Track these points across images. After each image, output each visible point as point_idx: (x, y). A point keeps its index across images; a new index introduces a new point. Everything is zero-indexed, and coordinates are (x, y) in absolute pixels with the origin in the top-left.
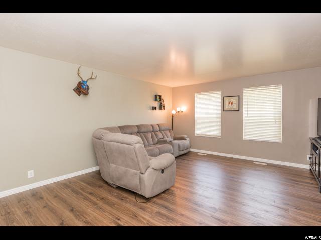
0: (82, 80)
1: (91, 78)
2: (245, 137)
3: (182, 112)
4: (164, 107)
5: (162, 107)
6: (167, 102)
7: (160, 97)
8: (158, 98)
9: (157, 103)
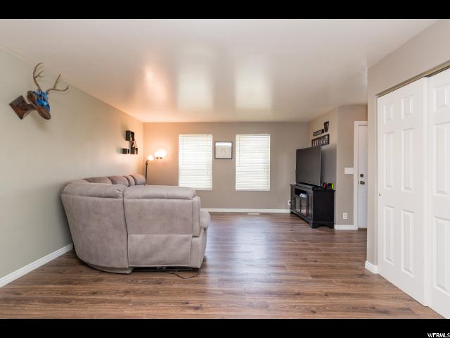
0: (40, 90)
1: (54, 89)
2: (238, 188)
3: (161, 158)
4: (137, 149)
5: (133, 150)
6: (138, 142)
7: (133, 134)
8: (129, 136)
9: (128, 142)
